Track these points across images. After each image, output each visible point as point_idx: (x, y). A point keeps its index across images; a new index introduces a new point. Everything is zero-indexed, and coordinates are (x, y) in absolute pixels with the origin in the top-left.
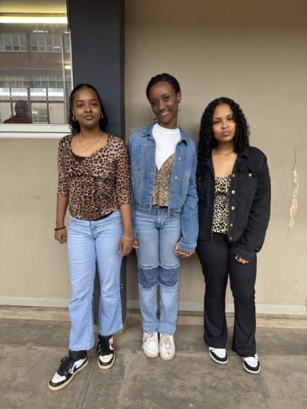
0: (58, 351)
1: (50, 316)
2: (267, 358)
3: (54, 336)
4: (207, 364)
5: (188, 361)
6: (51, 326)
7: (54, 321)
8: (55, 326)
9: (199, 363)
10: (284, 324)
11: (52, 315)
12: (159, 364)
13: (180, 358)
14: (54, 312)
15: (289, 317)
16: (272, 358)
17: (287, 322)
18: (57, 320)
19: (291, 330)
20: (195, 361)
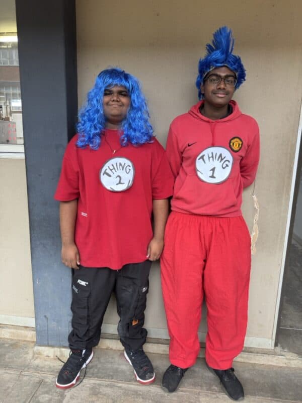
0: (5, 373)
1: (9, 335)
2: (217, 397)
3: (7, 356)
4: (152, 400)
5: (132, 394)
6: (7, 345)
7: (12, 340)
8: (12, 345)
9: (143, 398)
10: (247, 358)
11: (10, 333)
12: (101, 396)
13: (126, 390)
14: (12, 330)
15: (252, 350)
16: (223, 397)
17: (251, 356)
18: (15, 338)
19: (254, 365)
20: (140, 395)
